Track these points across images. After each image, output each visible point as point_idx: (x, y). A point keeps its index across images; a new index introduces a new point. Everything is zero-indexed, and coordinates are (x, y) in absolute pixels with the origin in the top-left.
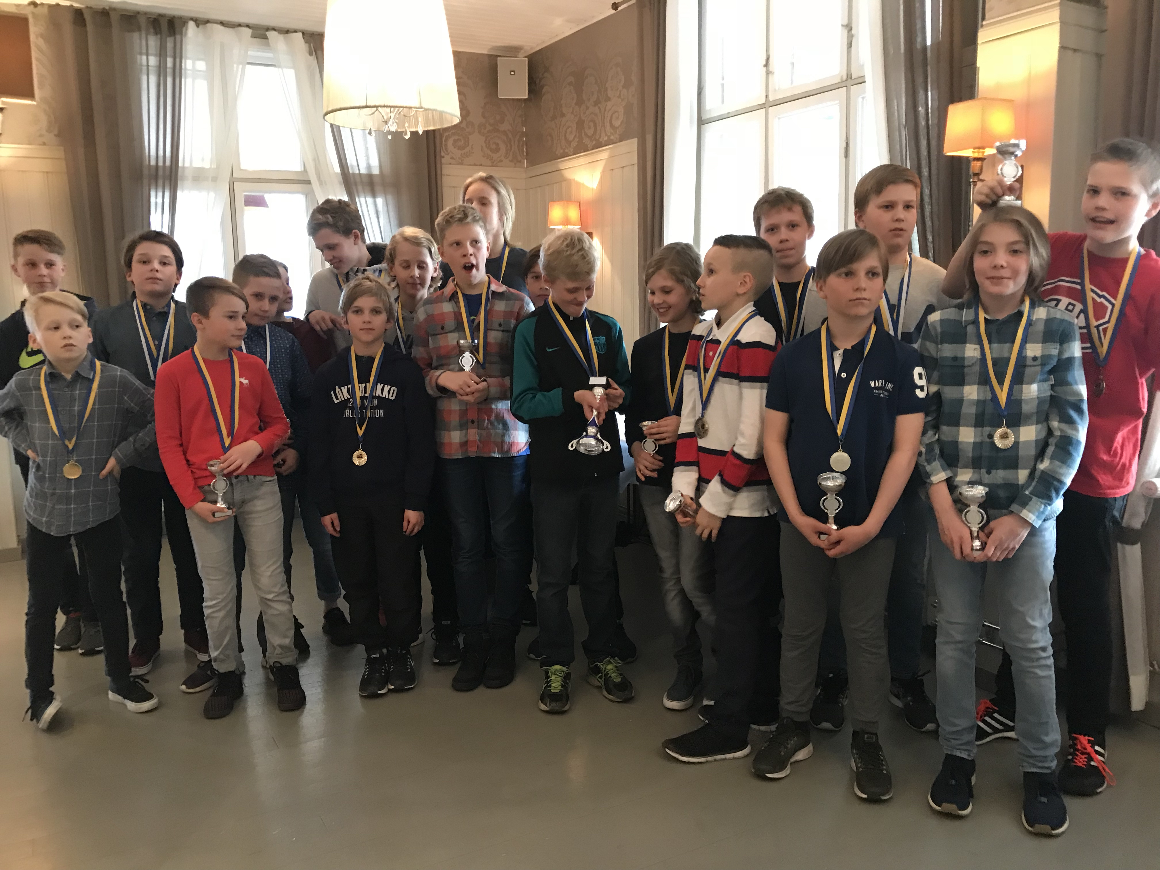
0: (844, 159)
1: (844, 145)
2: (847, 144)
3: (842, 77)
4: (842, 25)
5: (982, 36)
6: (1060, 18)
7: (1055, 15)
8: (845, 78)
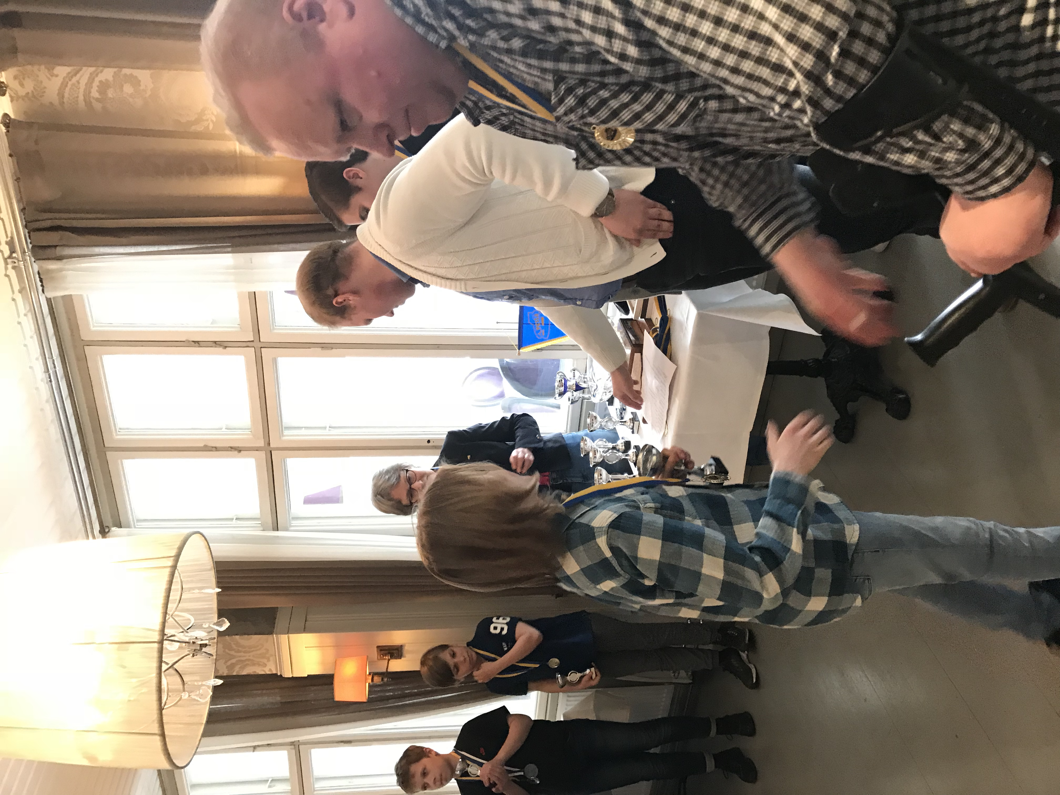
0: (353, 744)
1: (342, 744)
2: (342, 742)
3: (291, 749)
4: (254, 751)
5: (287, 674)
6: (285, 634)
7: (284, 638)
8: (293, 747)
